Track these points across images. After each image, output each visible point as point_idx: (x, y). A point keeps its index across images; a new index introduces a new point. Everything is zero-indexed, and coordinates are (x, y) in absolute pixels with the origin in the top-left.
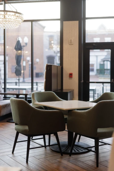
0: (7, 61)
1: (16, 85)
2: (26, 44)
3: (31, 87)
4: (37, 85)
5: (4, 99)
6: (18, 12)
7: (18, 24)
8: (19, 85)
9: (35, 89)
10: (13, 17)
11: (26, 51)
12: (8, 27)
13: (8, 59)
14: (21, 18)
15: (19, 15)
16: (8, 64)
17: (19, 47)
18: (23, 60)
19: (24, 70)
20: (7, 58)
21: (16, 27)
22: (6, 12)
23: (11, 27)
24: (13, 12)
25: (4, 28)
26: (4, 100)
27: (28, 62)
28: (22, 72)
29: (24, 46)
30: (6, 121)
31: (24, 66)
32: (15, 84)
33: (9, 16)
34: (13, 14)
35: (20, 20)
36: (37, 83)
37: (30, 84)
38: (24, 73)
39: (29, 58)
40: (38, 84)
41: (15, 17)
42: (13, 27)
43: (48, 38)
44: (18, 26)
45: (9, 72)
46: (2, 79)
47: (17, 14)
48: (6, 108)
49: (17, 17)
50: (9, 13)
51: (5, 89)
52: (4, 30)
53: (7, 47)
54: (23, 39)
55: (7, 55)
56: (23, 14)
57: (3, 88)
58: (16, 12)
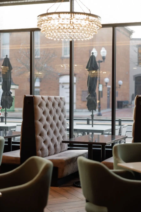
0: (75, 83)
1: (88, 124)
2: (104, 58)
3: (110, 127)
4: (120, 124)
5: (69, 147)
6: (91, 13)
7: (93, 33)
8: (93, 125)
9: (117, 133)
10: (83, 21)
11: (103, 71)
12: (77, 38)
13: (76, 81)
14: (96, 23)
15: (93, 18)
16: (77, 88)
17: (93, 66)
18: (99, 83)
19: (99, 100)
20: (75, 79)
21: (88, 37)
22: (72, 15)
23: (80, 37)
24: (85, 15)
25: (71, 40)
26: (69, 149)
27: (106, 86)
28: (98, 102)
29: (100, 62)
30: (72, 184)
31: (99, 92)
32: (86, 122)
33: (77, 20)
34: (85, 16)
35: (96, 26)
36: (120, 121)
37: (110, 123)
38: (99, 104)
39: (108, 80)
40: (122, 123)
41: (87, 22)
42: (84, 37)
43: (136, 49)
44: (92, 37)
45: (77, 99)
46: (66, 117)
47: (91, 18)
48: (72, 164)
49: (91, 21)
50: (77, 16)
51: (71, 130)
52: (71, 42)
53: (75, 65)
54: (99, 52)
55: (75, 75)
56: (100, 18)
57: (67, 130)
58: (90, 15)
